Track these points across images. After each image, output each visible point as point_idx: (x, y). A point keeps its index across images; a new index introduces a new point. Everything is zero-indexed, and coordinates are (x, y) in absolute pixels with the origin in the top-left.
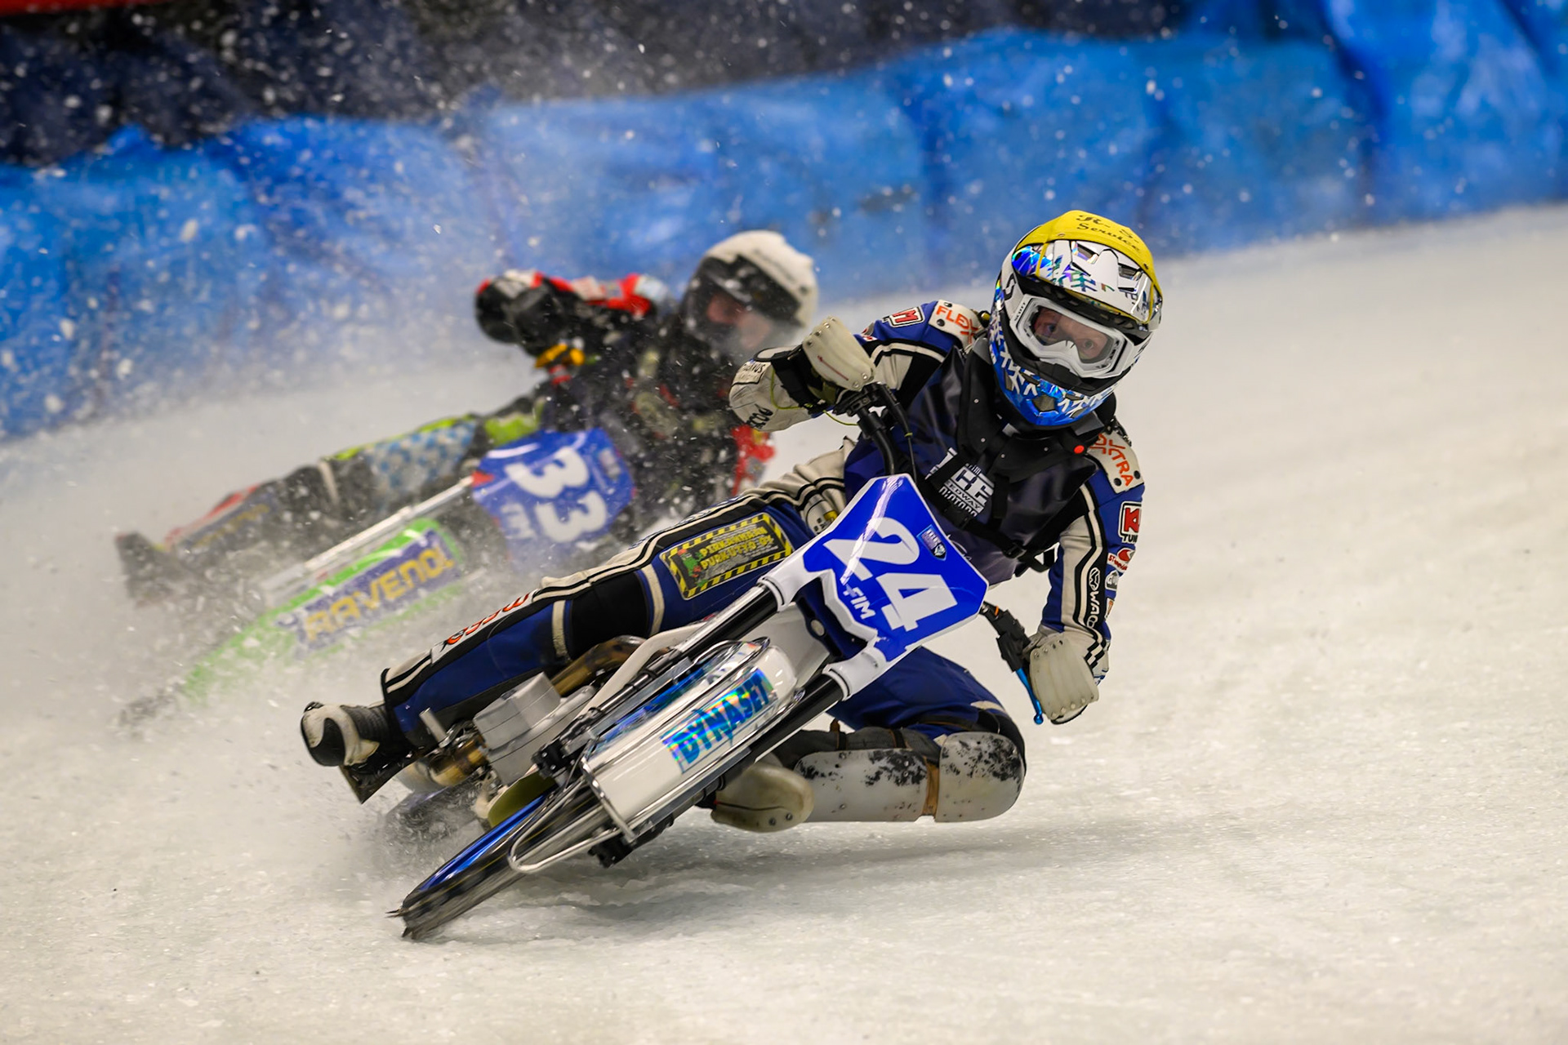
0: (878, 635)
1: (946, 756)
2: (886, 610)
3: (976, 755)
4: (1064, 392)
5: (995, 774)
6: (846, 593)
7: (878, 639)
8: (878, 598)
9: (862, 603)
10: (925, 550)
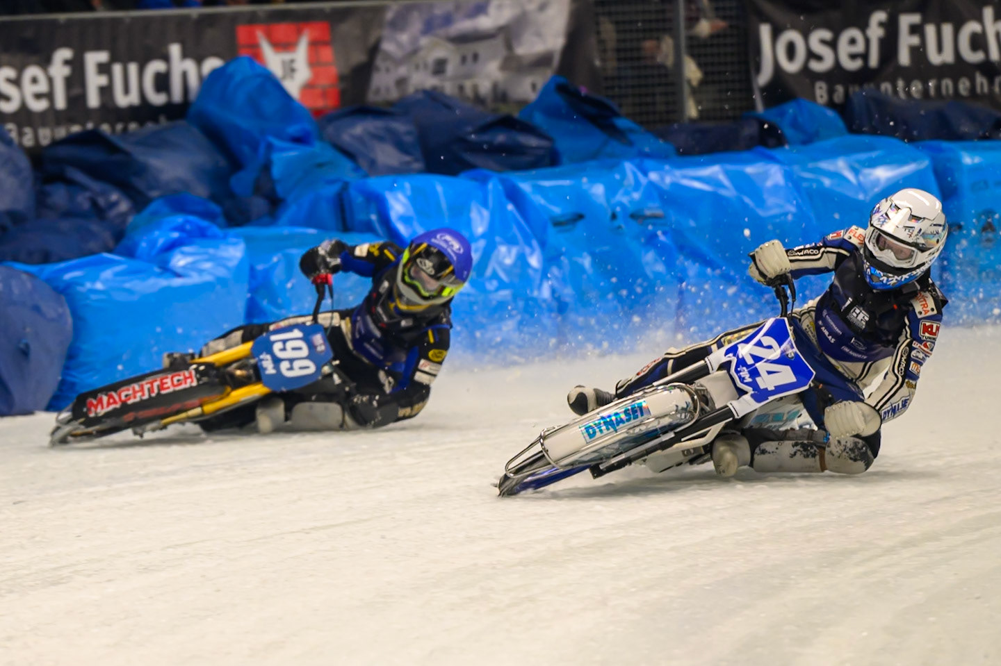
0: (753, 391)
4: (882, 274)
5: (851, 459)
10: (784, 353)
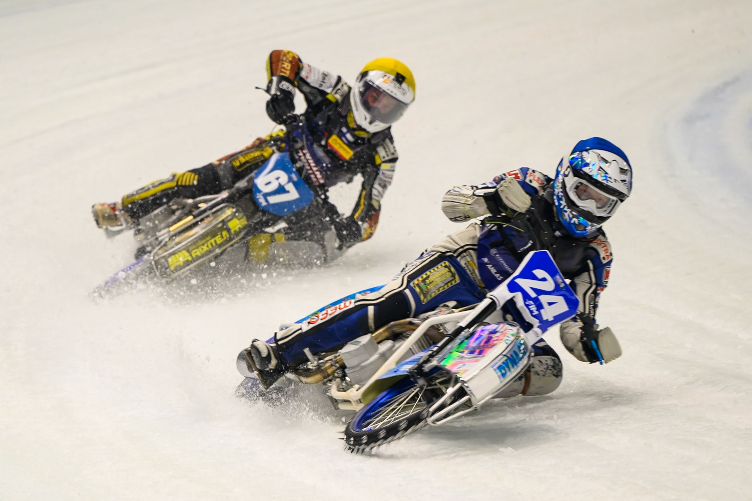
0: (539, 323)
1: (533, 367)
2: (542, 311)
3: (545, 366)
5: (554, 375)
6: (527, 303)
7: (538, 324)
8: (540, 306)
9: (533, 308)
10: (557, 285)
